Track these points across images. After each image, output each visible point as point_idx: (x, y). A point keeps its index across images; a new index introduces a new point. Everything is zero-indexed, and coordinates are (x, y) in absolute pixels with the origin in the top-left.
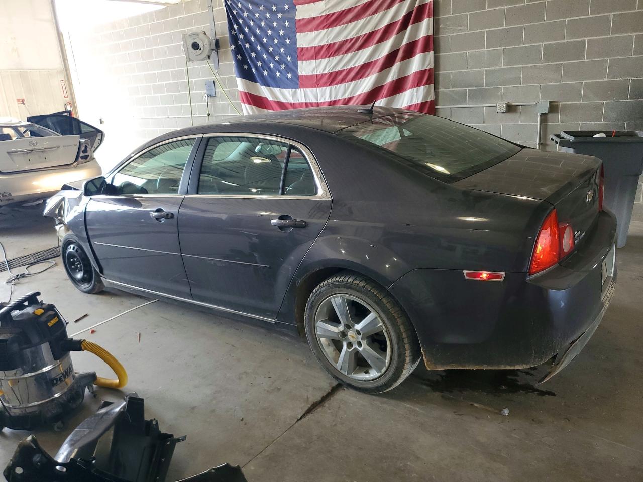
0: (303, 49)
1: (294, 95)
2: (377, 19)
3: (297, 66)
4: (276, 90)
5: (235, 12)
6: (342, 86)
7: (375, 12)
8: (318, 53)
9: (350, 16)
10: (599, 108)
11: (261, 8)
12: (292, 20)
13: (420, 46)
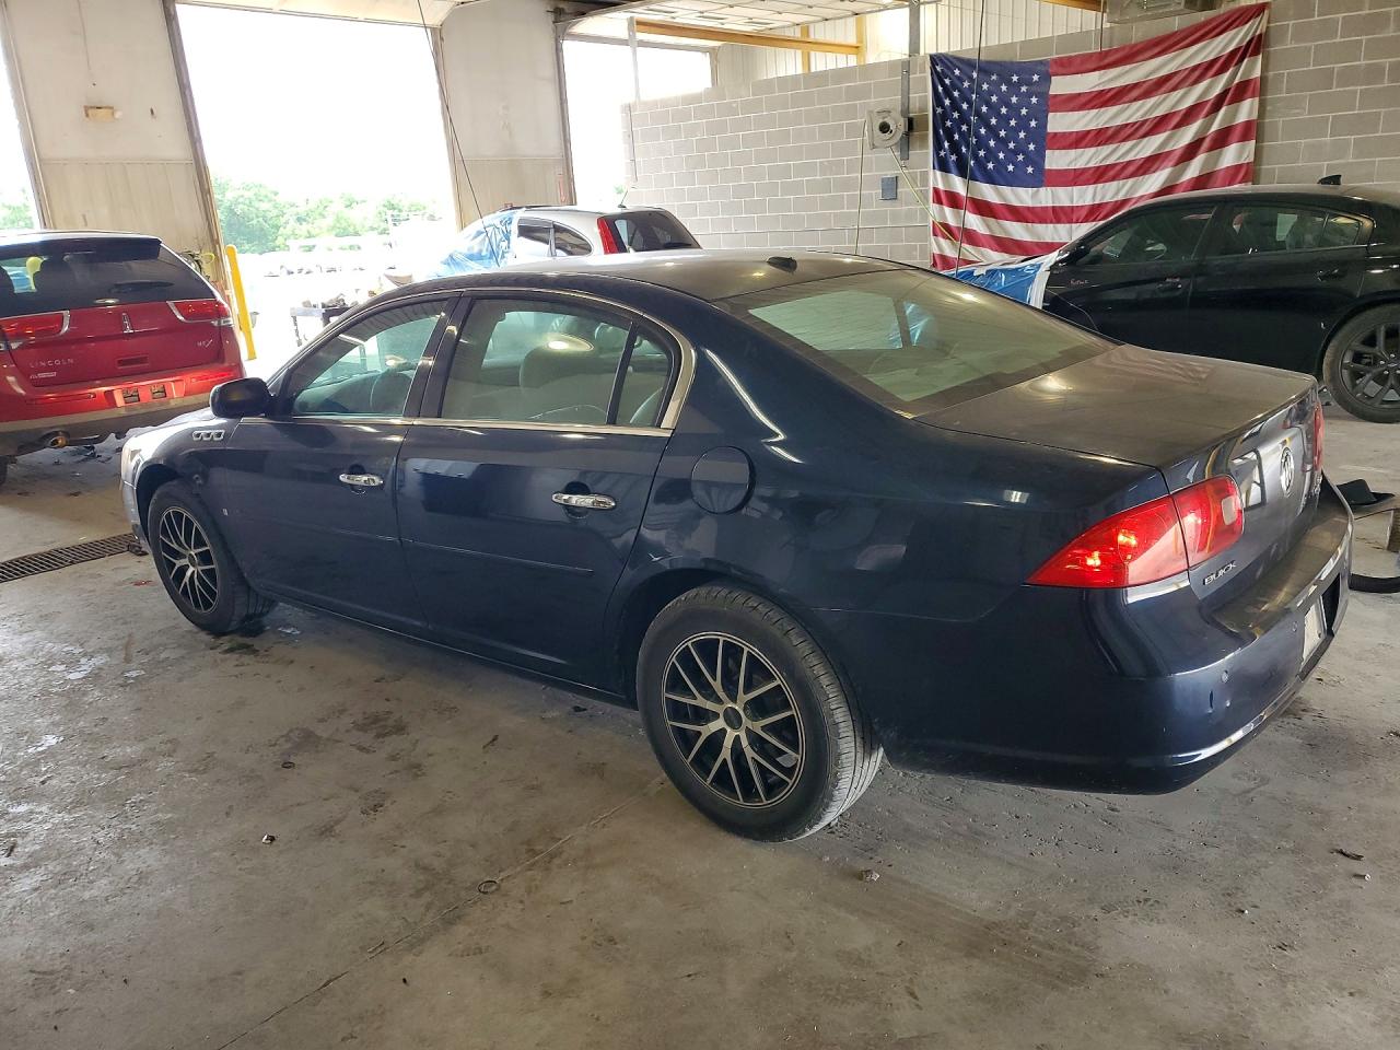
0: (1056, 134)
1: (1034, 196)
2: (1176, 99)
3: (1043, 157)
4: (1006, 190)
5: (947, 81)
6: (1115, 183)
7: (1174, 89)
8: (1079, 140)
9: (1135, 93)
11: (994, 77)
12: (1043, 94)
13: (1237, 133)
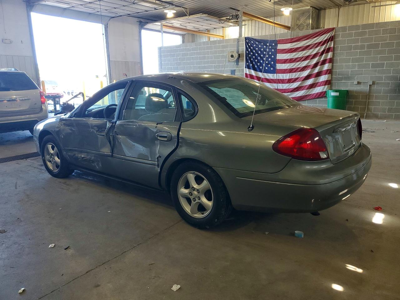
0: (279, 59)
1: (273, 76)
2: (311, 52)
3: (276, 66)
4: (265, 74)
5: (249, 44)
6: (295, 73)
7: (311, 49)
8: (285, 61)
9: (300, 49)
10: (389, 83)
11: (262, 44)
12: (276, 49)
13: (328, 61)
